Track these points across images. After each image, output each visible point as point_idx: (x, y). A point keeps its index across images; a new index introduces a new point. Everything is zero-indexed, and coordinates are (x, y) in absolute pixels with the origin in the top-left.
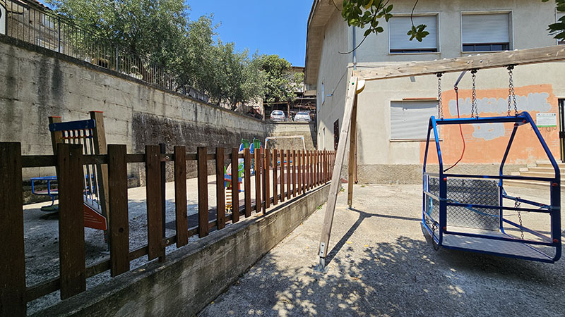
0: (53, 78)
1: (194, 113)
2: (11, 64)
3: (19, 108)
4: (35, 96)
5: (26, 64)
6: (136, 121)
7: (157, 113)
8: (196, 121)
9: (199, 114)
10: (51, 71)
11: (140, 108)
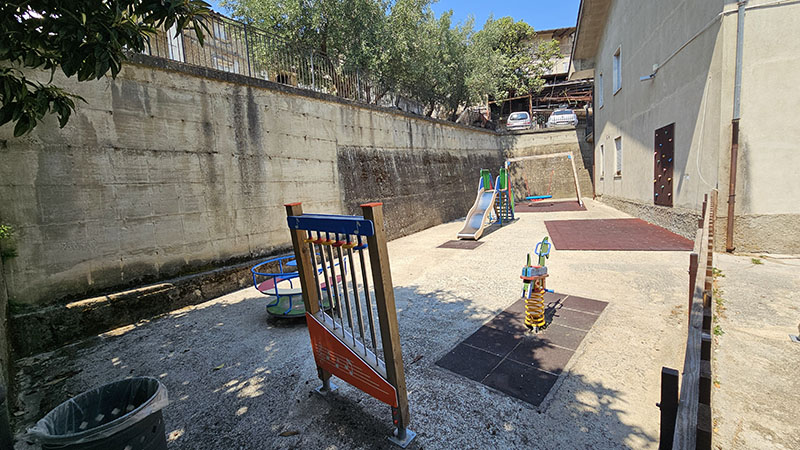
0: (249, 116)
1: (408, 137)
2: (205, 104)
3: (219, 163)
4: (233, 144)
5: (219, 102)
6: (342, 159)
7: (364, 143)
8: (411, 147)
9: (414, 135)
10: (245, 106)
11: (345, 140)
